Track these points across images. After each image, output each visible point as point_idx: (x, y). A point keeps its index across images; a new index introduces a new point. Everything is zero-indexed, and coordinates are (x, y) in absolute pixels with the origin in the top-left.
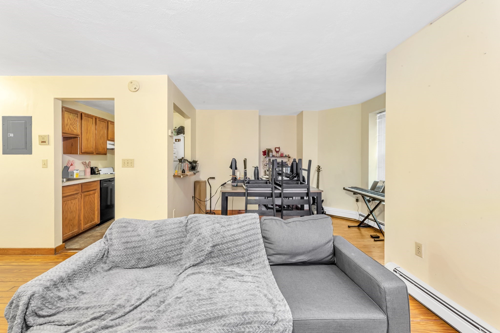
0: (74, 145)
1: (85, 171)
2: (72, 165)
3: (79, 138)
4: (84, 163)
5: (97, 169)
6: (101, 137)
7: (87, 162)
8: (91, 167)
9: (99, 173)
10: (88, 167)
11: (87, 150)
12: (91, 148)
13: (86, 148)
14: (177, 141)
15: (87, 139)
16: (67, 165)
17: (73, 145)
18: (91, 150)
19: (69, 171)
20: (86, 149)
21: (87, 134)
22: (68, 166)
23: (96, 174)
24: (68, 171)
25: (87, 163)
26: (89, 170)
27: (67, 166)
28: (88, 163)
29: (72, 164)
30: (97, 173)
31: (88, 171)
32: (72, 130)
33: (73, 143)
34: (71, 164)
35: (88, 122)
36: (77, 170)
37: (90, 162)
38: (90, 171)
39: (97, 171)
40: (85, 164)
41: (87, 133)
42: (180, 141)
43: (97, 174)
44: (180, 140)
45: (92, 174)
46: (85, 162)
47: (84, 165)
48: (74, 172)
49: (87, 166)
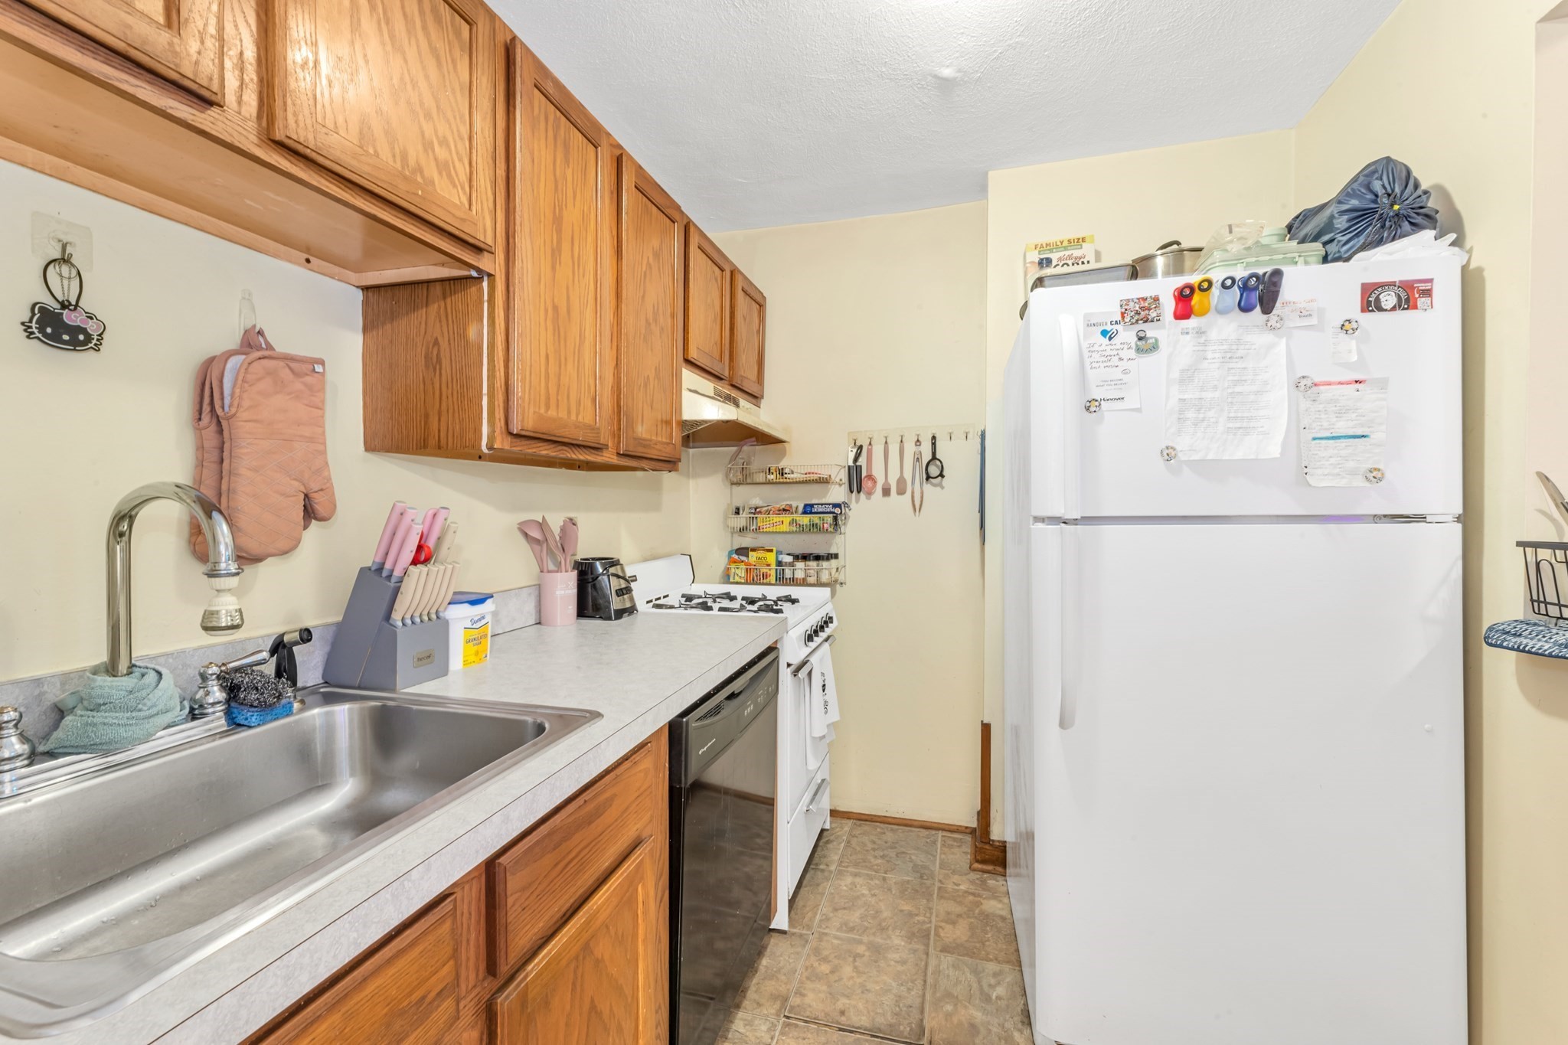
0: (445, 363)
1: (540, 592)
2: (422, 556)
3: (485, 284)
4: (535, 533)
5: (618, 577)
6: (648, 323)
7: (555, 522)
8: (578, 558)
9: (628, 605)
10: (560, 557)
11: (552, 413)
12: (589, 403)
13: (548, 398)
14: (1388, 299)
15: (555, 308)
16: (378, 560)
17: (439, 361)
18: (586, 417)
19: (397, 617)
20: (548, 407)
21: (553, 268)
22: (388, 566)
23: (609, 618)
24: (388, 617)
25: (556, 531)
26: (565, 587)
27: (380, 569)
28: (563, 529)
29: (431, 543)
30: (616, 603)
31: (558, 593)
32: (412, 162)
33: (436, 343)
34: (420, 548)
35: (567, 161)
36: (473, 603)
37: (571, 519)
38: (575, 591)
39: (620, 592)
40: (537, 541)
41: (556, 252)
42: (1422, 302)
43: (620, 614)
44: (1428, 293)
45: (582, 612)
46: (542, 526)
47: (537, 548)
48: (446, 624)
49: (550, 552)
